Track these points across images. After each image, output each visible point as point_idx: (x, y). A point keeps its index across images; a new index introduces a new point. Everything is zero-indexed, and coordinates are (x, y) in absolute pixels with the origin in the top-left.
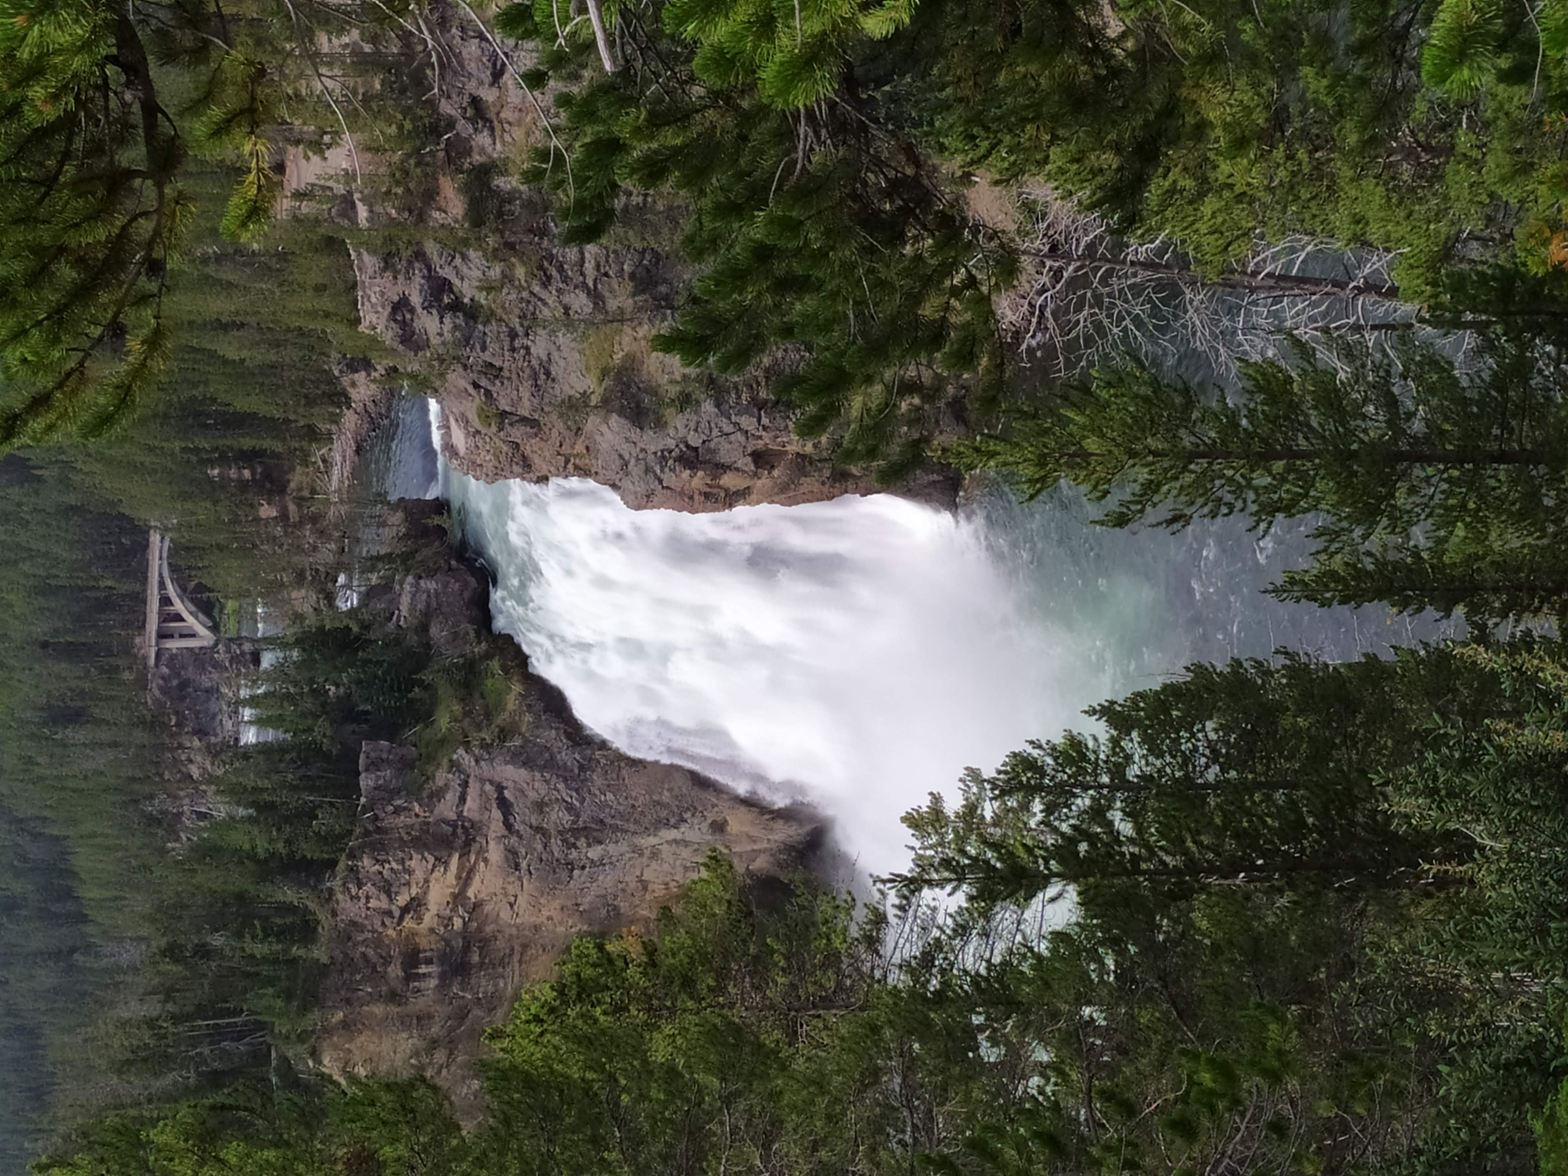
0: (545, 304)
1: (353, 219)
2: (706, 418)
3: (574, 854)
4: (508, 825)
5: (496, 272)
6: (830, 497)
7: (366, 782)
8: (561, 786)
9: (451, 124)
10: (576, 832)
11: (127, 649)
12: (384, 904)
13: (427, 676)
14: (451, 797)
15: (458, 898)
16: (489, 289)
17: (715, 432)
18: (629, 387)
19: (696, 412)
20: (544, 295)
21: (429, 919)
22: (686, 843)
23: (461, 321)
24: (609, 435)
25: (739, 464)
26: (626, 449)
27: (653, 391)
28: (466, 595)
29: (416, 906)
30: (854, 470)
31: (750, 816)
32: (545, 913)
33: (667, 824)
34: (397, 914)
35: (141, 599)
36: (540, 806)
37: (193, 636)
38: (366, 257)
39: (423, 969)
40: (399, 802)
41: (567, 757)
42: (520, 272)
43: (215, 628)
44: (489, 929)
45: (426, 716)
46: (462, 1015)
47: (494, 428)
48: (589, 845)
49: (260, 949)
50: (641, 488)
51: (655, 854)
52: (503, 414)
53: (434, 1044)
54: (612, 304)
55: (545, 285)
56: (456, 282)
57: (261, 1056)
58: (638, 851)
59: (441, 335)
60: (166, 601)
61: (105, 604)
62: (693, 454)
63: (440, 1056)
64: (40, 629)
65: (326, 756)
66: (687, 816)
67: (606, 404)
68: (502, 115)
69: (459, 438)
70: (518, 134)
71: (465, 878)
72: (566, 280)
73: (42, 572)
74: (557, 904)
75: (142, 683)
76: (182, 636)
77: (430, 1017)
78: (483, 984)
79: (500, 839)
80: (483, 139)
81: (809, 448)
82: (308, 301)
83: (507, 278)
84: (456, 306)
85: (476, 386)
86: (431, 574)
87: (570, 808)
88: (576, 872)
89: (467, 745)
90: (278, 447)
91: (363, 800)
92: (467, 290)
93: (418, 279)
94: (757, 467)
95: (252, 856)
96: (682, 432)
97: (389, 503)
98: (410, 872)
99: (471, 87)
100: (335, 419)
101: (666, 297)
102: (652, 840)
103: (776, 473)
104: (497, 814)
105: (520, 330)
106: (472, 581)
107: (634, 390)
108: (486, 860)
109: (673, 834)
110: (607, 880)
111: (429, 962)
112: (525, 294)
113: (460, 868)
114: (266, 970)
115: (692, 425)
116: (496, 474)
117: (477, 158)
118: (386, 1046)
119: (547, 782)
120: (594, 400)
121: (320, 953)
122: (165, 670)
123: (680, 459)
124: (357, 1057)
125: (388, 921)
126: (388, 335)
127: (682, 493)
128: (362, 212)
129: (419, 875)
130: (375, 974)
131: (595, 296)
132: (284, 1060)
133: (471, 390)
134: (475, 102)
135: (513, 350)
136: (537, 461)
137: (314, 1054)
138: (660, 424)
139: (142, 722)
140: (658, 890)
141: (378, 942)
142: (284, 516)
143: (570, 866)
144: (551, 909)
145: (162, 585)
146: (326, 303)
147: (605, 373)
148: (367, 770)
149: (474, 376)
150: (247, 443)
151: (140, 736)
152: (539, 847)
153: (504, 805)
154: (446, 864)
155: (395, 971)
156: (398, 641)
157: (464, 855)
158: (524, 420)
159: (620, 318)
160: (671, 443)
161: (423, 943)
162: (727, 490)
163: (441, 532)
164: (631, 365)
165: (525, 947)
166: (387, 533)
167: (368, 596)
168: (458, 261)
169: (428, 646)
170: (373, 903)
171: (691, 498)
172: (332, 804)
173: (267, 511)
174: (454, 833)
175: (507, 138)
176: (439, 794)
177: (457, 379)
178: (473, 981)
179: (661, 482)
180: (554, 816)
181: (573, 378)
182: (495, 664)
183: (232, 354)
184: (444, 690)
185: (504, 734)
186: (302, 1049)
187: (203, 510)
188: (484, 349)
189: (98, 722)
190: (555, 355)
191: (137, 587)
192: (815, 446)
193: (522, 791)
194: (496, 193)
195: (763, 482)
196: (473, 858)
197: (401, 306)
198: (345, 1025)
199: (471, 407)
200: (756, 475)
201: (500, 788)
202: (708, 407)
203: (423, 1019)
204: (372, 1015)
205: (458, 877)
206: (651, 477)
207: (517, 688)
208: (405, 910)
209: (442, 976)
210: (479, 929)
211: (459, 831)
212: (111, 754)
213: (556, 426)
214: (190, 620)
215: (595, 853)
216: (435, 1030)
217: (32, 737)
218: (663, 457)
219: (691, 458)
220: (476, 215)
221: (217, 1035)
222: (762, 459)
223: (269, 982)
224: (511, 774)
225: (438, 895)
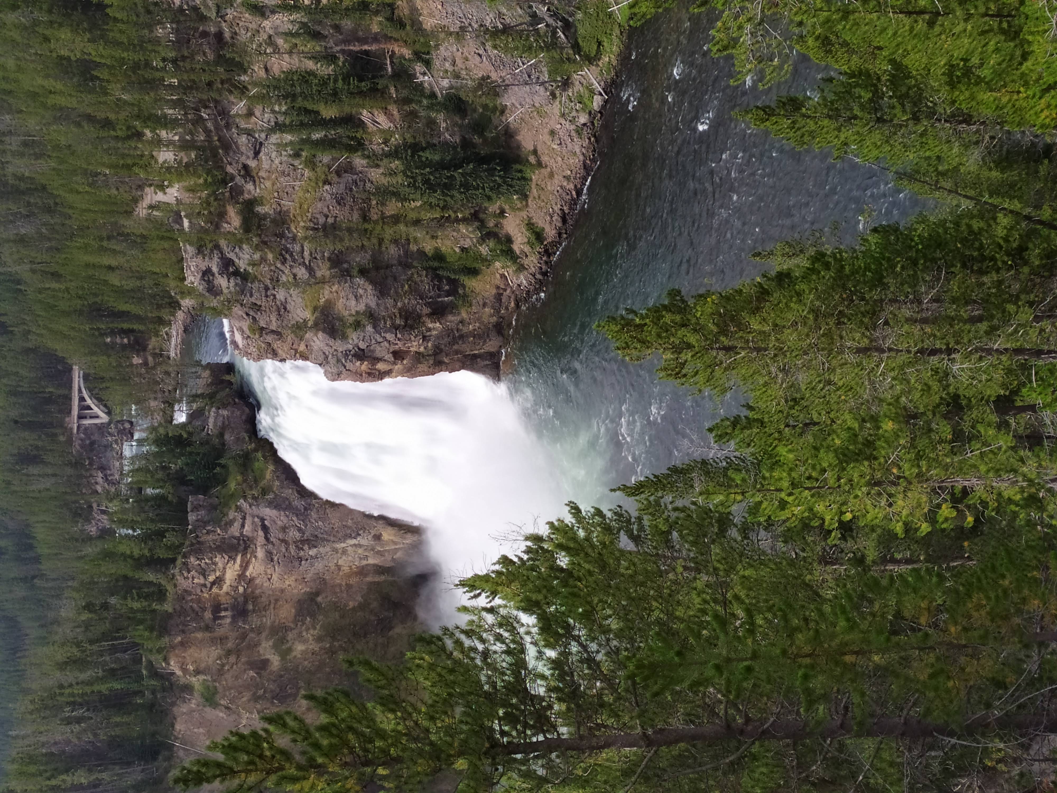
0: (284, 273)
1: (181, 225)
2: (368, 334)
3: (302, 553)
4: (267, 539)
5: (257, 256)
6: (433, 374)
7: (192, 517)
8: (295, 518)
9: (232, 178)
10: (303, 542)
11: (62, 425)
12: (202, 581)
13: (222, 461)
14: (237, 525)
15: (241, 577)
16: (254, 265)
17: (373, 341)
18: (328, 317)
19: (364, 331)
20: (283, 268)
21: (225, 588)
22: (360, 546)
23: (239, 281)
24: (318, 342)
25: (386, 358)
26: (326, 349)
27: (341, 319)
28: (244, 417)
29: (219, 581)
30: (446, 360)
31: (393, 532)
32: (287, 583)
33: (351, 537)
34: (209, 585)
35: (69, 398)
36: (284, 529)
37: (97, 417)
38: (188, 246)
39: (223, 614)
40: (209, 528)
41: (298, 503)
42: (270, 256)
43: (109, 413)
44: (257, 592)
45: (223, 482)
46: (243, 637)
47: (257, 336)
48: (310, 548)
49: (136, 605)
50: (335, 370)
51: (344, 552)
52: (262, 329)
53: (229, 653)
54: (319, 274)
55: (283, 264)
56: (236, 260)
57: (137, 660)
58: (336, 550)
59: (228, 288)
60: (82, 399)
61: (49, 400)
62: (361, 353)
63: (232, 659)
64: (14, 414)
65: (170, 503)
66: (361, 532)
67: (316, 325)
68: (260, 174)
69: (238, 338)
70: (268, 184)
71: (245, 566)
72: (294, 261)
73: (14, 383)
74: (293, 578)
75: (70, 441)
76: (91, 417)
77: (227, 638)
78: (255, 620)
79: (263, 546)
80: (250, 186)
81: (422, 349)
84: (236, 273)
85: (248, 314)
86: (224, 406)
87: (300, 530)
88: (303, 562)
89: (245, 498)
90: (142, 327)
91: (190, 527)
92: (242, 265)
93: (216, 259)
94: (395, 359)
95: (131, 557)
96: (356, 341)
97: (202, 366)
98: (215, 564)
99: (243, 159)
100: (173, 314)
101: (347, 271)
102: (343, 545)
103: (405, 362)
104: (261, 533)
105: (270, 286)
106: (247, 410)
107: (330, 318)
108: (255, 557)
109: (354, 541)
110: (319, 566)
111: (226, 609)
112: (273, 268)
113: (242, 561)
114: (139, 616)
115: (361, 338)
116: (259, 358)
117: (247, 196)
118: (204, 654)
119: (287, 516)
120: (310, 324)
121: (168, 607)
122: (82, 435)
123: (355, 355)
124: (188, 659)
125: (204, 590)
126: (201, 287)
127: (356, 373)
128: (186, 223)
129: (220, 565)
130: (198, 616)
131: (310, 270)
132: (150, 663)
133: (245, 316)
134: (245, 167)
135: (267, 296)
136: (280, 351)
137: (166, 659)
138: (344, 337)
139: (70, 464)
140: (346, 569)
141: (199, 601)
142: (146, 364)
143: (300, 559)
144: (290, 581)
145: (80, 391)
147: (315, 309)
148: (192, 511)
149: (247, 310)
150: (125, 326)
151: (69, 471)
152: (284, 550)
153: (265, 528)
154: (235, 560)
155: (208, 615)
156: (207, 442)
157: (244, 555)
158: (273, 332)
159: (323, 281)
160: (350, 347)
161: (223, 600)
162: (379, 371)
163: (230, 383)
164: (329, 305)
165: (277, 600)
167: (192, 417)
168: (237, 250)
169: (223, 444)
170: (196, 581)
171: (361, 375)
172: (173, 530)
173: (137, 360)
174: (239, 544)
175: (263, 186)
176: (230, 523)
177: (237, 310)
178: (250, 619)
179: (345, 367)
180: (291, 534)
181: (299, 312)
182: (259, 455)
183: (117, 283)
184: (233, 468)
185: (264, 492)
186: (160, 657)
187: (102, 360)
188: (251, 296)
189: (46, 464)
190: (289, 299)
191: (66, 392)
192: (425, 348)
193: (274, 521)
194: (257, 215)
195: (398, 367)
196: (249, 556)
197: (207, 274)
198: (182, 644)
199: (245, 325)
200: (395, 363)
201: (263, 520)
202: (369, 328)
203: (223, 640)
204: (196, 638)
205: (241, 566)
206: (340, 365)
207: (271, 467)
208: (213, 583)
209: (233, 617)
210: (253, 592)
211: (241, 542)
212: (53, 480)
213: (289, 335)
214: (96, 409)
215: (313, 552)
216: (230, 645)
217: (11, 470)
218: (346, 354)
219: (361, 355)
220: (247, 226)
221: (114, 650)
222: (398, 355)
223: (141, 622)
224: (268, 512)
225: (231, 574)
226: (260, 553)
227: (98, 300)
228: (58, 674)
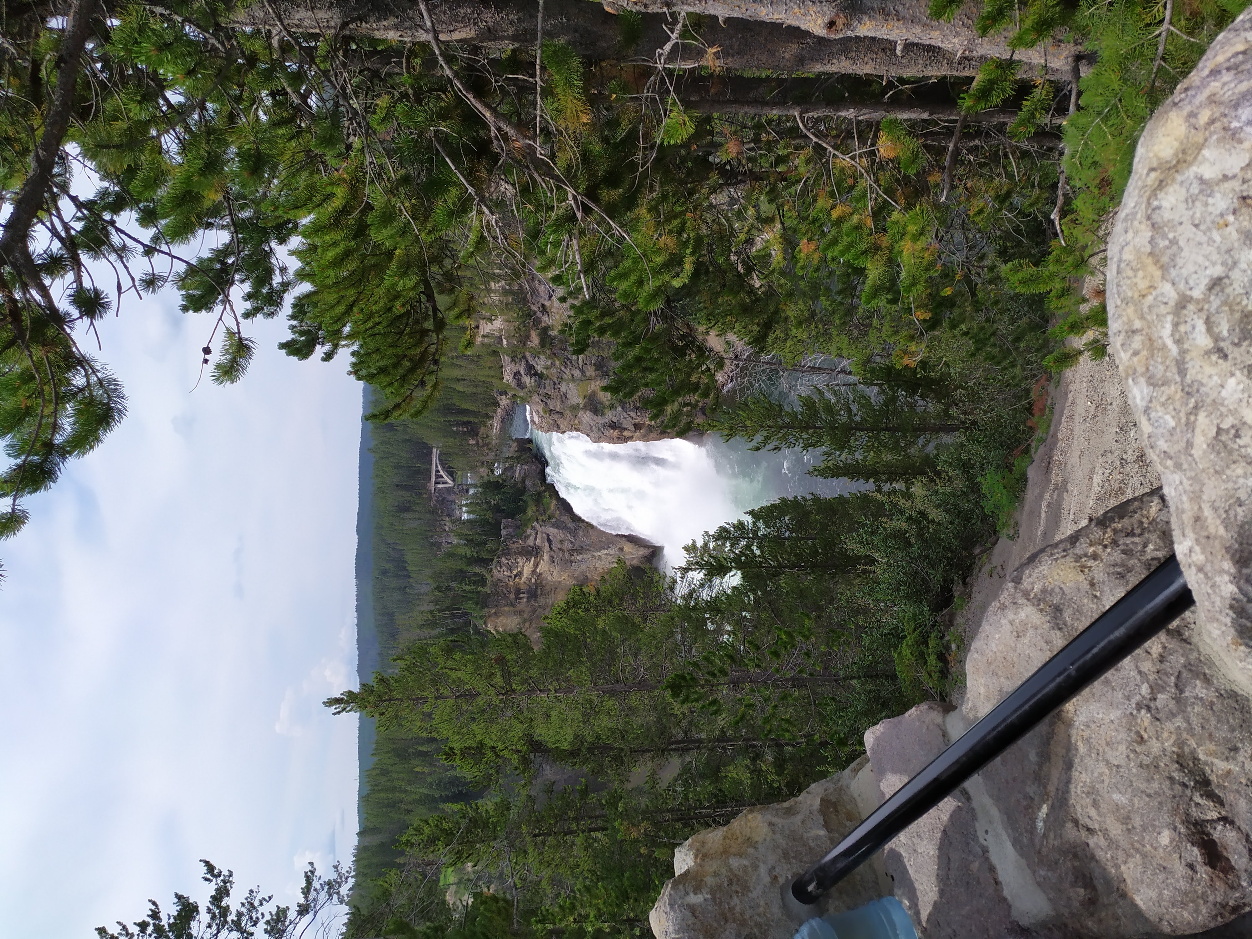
1: (502, 344)
2: (619, 412)
3: (573, 558)
4: (551, 548)
5: (549, 363)
6: (660, 440)
7: (503, 532)
8: (569, 535)
9: (535, 313)
10: (573, 550)
13: (524, 498)
14: (532, 538)
15: (534, 572)
16: (546, 368)
17: (622, 417)
18: (593, 402)
21: (524, 579)
22: (610, 555)
23: (537, 379)
24: (586, 418)
25: (629, 428)
27: (601, 403)
28: (538, 471)
29: (519, 574)
30: (668, 430)
31: (633, 545)
33: (604, 549)
34: (513, 577)
36: (562, 542)
38: (506, 357)
39: (522, 596)
40: (514, 540)
41: (571, 525)
42: (557, 363)
43: (454, 481)
45: (524, 511)
46: (535, 611)
48: (578, 555)
49: (468, 588)
50: (597, 436)
53: (525, 621)
54: (588, 374)
57: (468, 623)
60: (437, 471)
61: (417, 472)
62: (614, 424)
63: (527, 625)
64: (396, 480)
65: (490, 524)
66: (610, 546)
67: (585, 406)
69: (536, 418)
70: (557, 316)
71: (536, 565)
72: (572, 366)
73: (397, 461)
74: (567, 574)
77: (524, 611)
78: (541, 601)
79: (548, 552)
80: (545, 318)
81: (653, 423)
82: (486, 372)
83: (553, 365)
84: (536, 374)
86: (526, 463)
87: (571, 542)
89: (537, 521)
90: (476, 420)
91: (502, 539)
92: (539, 369)
94: (635, 429)
95: (466, 557)
96: (611, 417)
97: (512, 439)
98: (518, 563)
99: (542, 301)
100: (495, 411)
103: (642, 431)
104: (547, 544)
105: (557, 382)
106: (539, 466)
109: (606, 552)
111: (524, 593)
113: (534, 562)
114: (469, 595)
115: (614, 415)
117: (543, 325)
118: (509, 620)
119: (564, 533)
120: (581, 406)
121: (487, 590)
123: (610, 426)
124: (499, 624)
126: (513, 384)
127: (610, 438)
128: (505, 342)
129: (521, 564)
130: (506, 597)
131: (582, 371)
132: (475, 625)
134: (543, 306)
137: (485, 623)
138: (603, 414)
139: (429, 512)
141: (507, 586)
142: (477, 444)
143: (571, 562)
144: (564, 576)
146: (492, 373)
147: (585, 397)
148: (504, 529)
150: (466, 419)
152: (561, 555)
153: (549, 541)
154: (530, 560)
155: (512, 596)
156: (515, 486)
157: (536, 557)
159: (590, 379)
160: (607, 421)
161: (522, 587)
162: (625, 437)
163: (530, 449)
164: (594, 394)
165: (556, 588)
166: (512, 449)
167: (505, 470)
169: (525, 487)
171: (613, 439)
172: (492, 540)
174: (533, 550)
176: (528, 537)
177: (536, 398)
178: (538, 600)
179: (603, 433)
180: (566, 545)
182: (547, 494)
183: (461, 389)
184: (530, 502)
185: (550, 518)
186: (481, 622)
187: (451, 441)
189: (415, 511)
192: (655, 422)
193: (555, 536)
194: (549, 336)
195: (637, 434)
196: (539, 559)
197: (517, 374)
198: (495, 613)
199: (540, 408)
200: (635, 432)
201: (548, 535)
202: (619, 409)
203: (521, 612)
204: (505, 610)
205: (534, 565)
206: (600, 432)
207: (554, 502)
208: (516, 576)
209: (528, 598)
212: (419, 522)
213: (568, 414)
215: (580, 557)
216: (526, 616)
217: (393, 516)
218: (604, 425)
219: (613, 426)
220: (543, 344)
221: (453, 616)
222: (637, 427)
223: (470, 599)
224: (552, 531)
225: (527, 571)
226: (546, 557)
227: (450, 402)
228: (418, 631)
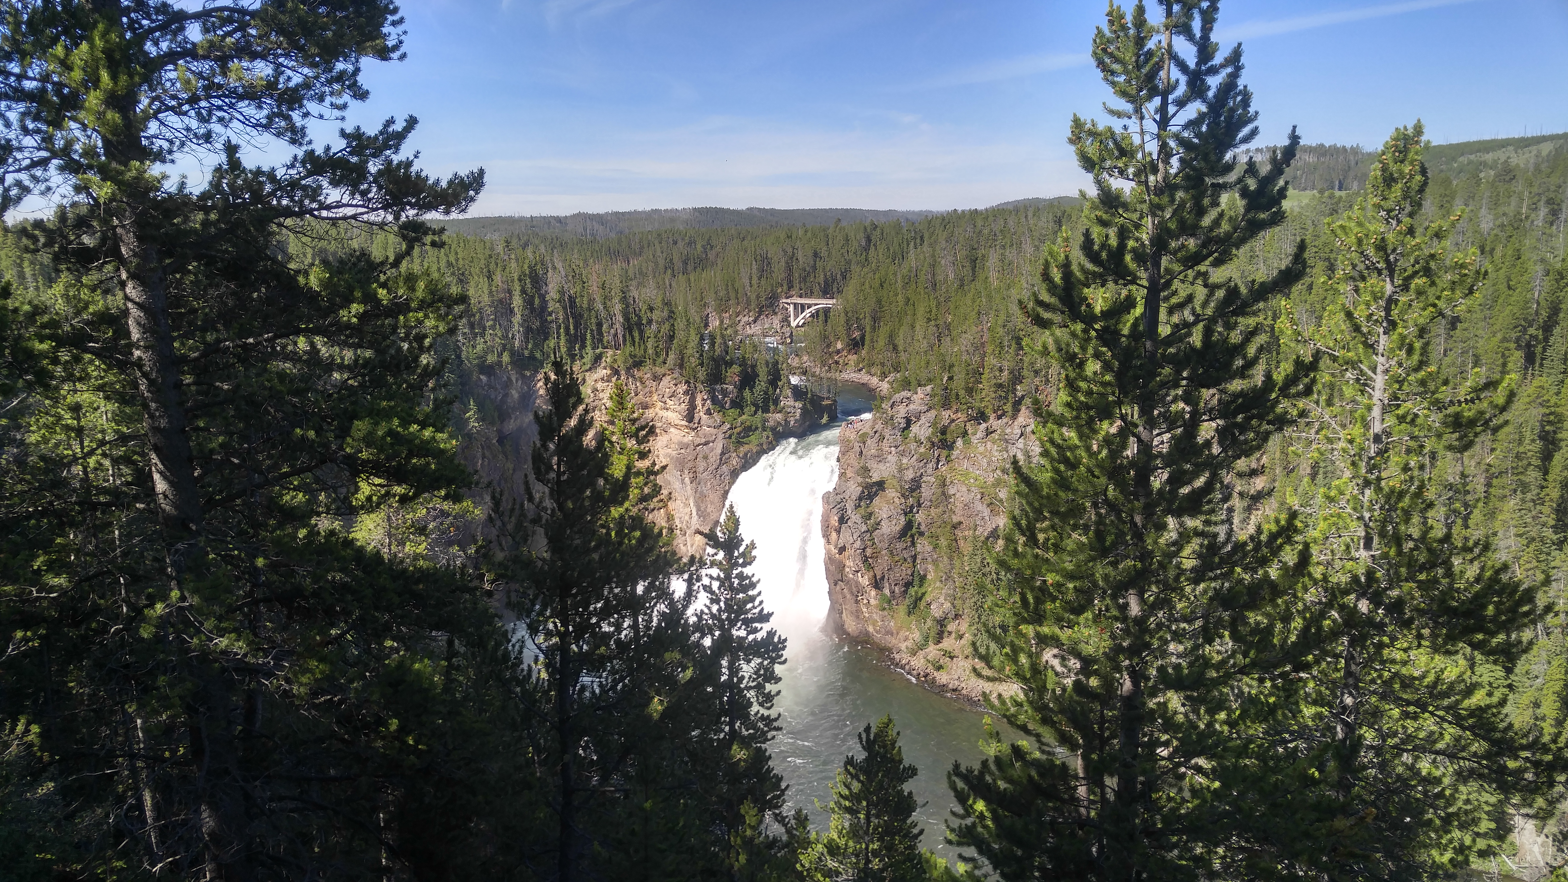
0: (909, 460)
2: (859, 527)
3: (686, 472)
4: (699, 445)
5: (922, 440)
6: (827, 577)
8: (714, 467)
9: (984, 421)
10: (696, 473)
11: (790, 291)
12: (667, 395)
15: (669, 424)
16: (915, 437)
17: (853, 531)
19: (861, 523)
20: (913, 460)
21: (661, 413)
23: (902, 426)
25: (840, 540)
26: (847, 494)
27: (871, 505)
29: (666, 408)
33: (698, 510)
34: (663, 399)
35: (810, 296)
37: (795, 318)
41: (726, 471)
44: (657, 437)
45: (744, 411)
47: (858, 439)
48: (690, 478)
50: (831, 500)
51: (686, 505)
52: (864, 443)
55: (916, 460)
56: (919, 424)
58: (688, 498)
59: (897, 417)
62: (844, 521)
66: (702, 518)
67: (868, 484)
68: (988, 443)
70: (981, 449)
71: (676, 427)
75: (777, 297)
76: (795, 313)
79: (693, 441)
80: (979, 434)
81: (847, 570)
83: (920, 445)
84: (908, 424)
85: (876, 432)
86: (803, 414)
87: (705, 471)
88: (679, 472)
93: (919, 409)
94: (839, 547)
98: (680, 405)
101: (911, 511)
102: (692, 504)
103: (836, 555)
106: (799, 430)
107: (872, 495)
110: (677, 485)
112: (913, 452)
116: (841, 442)
117: (971, 432)
119: (716, 462)
120: (868, 481)
122: (781, 306)
123: (843, 516)
125: (660, 396)
127: (828, 517)
129: (679, 408)
131: (912, 482)
133: (874, 430)
136: (846, 457)
138: (857, 507)
140: (673, 506)
141: (652, 392)
143: (682, 470)
145: (816, 305)
147: (881, 485)
149: (879, 431)
151: (754, 296)
152: (689, 458)
154: (683, 420)
156: (775, 400)
157: (687, 427)
158: (862, 451)
160: (849, 513)
161: (652, 411)
162: (830, 535)
163: (822, 418)
164: (884, 496)
168: (928, 424)
170: (667, 390)
171: (827, 520)
173: (839, 346)
175: (979, 445)
176: (711, 417)
177: (880, 424)
179: (833, 508)
180: (702, 464)
181: (878, 471)
185: (735, 443)
186: (610, 362)
188: (891, 435)
190: (888, 464)
191: (815, 295)
192: (848, 572)
193: (712, 451)
194: (956, 441)
195: (833, 550)
196: (685, 430)
199: (868, 431)
200: (835, 547)
201: (713, 441)
202: (864, 528)
207: (755, 449)
208: (665, 403)
210: (657, 433)
211: (696, 425)
213: (859, 465)
214: (801, 317)
215: (687, 480)
218: (844, 509)
219: (842, 520)
222: (842, 550)
225: (672, 417)
226: (687, 439)
